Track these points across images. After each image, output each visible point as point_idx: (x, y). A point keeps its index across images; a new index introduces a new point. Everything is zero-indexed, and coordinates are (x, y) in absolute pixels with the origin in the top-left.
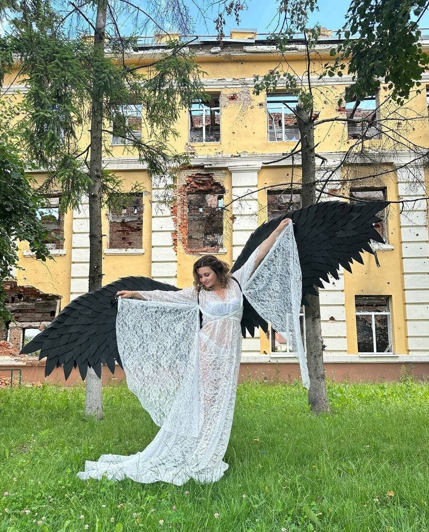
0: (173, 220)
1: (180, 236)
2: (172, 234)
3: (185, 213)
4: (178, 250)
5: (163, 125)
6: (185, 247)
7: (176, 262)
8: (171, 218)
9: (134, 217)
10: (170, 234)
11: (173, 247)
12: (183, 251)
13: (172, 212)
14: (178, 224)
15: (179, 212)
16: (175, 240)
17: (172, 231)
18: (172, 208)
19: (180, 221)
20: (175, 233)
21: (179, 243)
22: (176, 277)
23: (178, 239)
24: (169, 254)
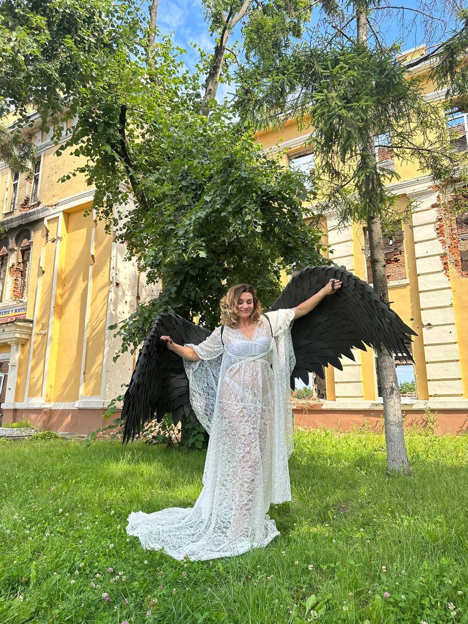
0: (440, 242)
1: (450, 259)
2: (442, 257)
3: (455, 232)
4: (450, 275)
5: (439, 128)
6: (460, 270)
7: (450, 288)
8: (438, 240)
9: (389, 248)
10: (438, 258)
11: (444, 272)
12: (457, 275)
13: (438, 233)
14: (447, 245)
15: (447, 231)
16: (445, 264)
17: (440, 254)
18: (437, 229)
19: (449, 241)
20: (443, 256)
21: (450, 266)
22: (451, 305)
23: (449, 262)
24: (441, 280)
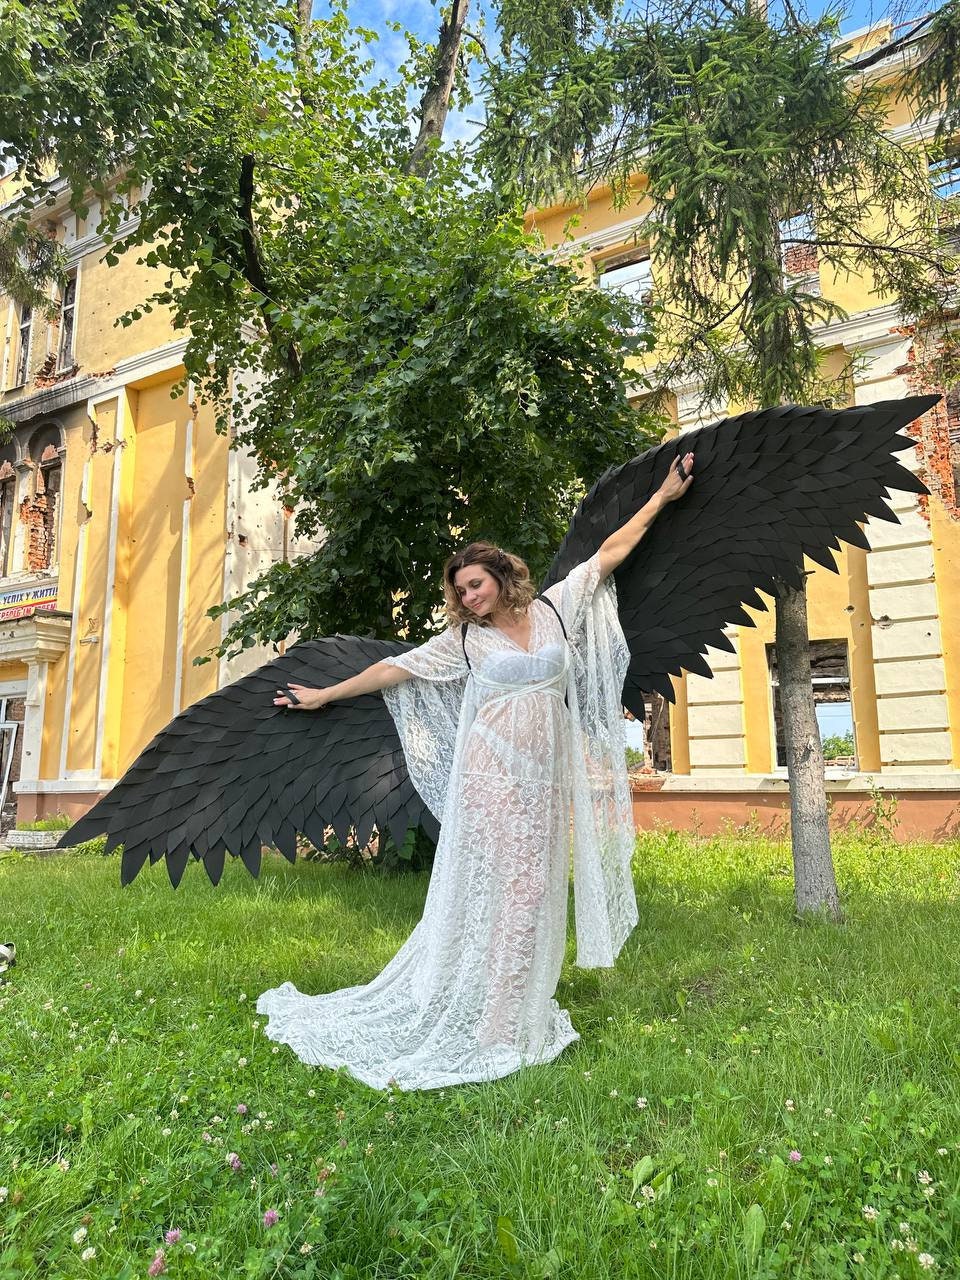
1: (934, 481)
3: (943, 425)
4: (931, 516)
6: (952, 505)
7: (930, 543)
11: (920, 509)
12: (945, 515)
13: (909, 429)
14: (926, 454)
15: (927, 426)
19: (930, 445)
21: (932, 497)
22: (932, 579)
